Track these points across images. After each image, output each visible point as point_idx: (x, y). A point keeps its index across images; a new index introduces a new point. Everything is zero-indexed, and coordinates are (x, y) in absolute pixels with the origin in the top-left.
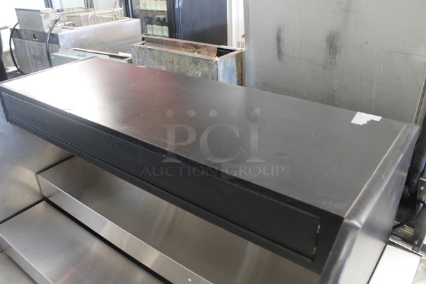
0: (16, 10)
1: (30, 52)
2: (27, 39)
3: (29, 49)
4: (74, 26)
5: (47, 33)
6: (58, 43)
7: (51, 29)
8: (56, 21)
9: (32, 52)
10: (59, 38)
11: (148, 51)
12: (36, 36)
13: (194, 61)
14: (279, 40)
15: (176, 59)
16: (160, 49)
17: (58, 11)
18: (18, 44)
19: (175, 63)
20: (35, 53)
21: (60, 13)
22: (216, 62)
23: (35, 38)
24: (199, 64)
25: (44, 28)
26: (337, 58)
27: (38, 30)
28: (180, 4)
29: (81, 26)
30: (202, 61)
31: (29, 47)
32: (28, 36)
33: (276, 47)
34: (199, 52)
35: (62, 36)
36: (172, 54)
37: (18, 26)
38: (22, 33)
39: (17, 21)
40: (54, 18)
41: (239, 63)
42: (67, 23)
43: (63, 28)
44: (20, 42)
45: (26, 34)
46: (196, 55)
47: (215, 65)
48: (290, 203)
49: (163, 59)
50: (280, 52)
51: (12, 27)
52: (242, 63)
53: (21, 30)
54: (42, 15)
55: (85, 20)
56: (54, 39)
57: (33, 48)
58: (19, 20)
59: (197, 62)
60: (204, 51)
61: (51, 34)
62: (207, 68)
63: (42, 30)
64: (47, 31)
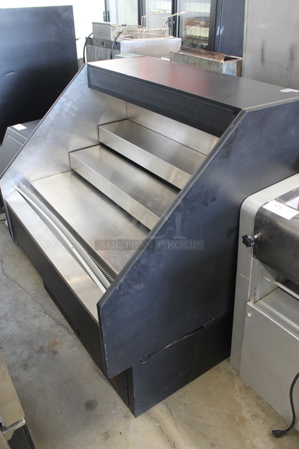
0: (93, 23)
1: (97, 55)
2: (97, 46)
3: (97, 53)
4: (132, 38)
5: (113, 42)
6: (119, 49)
7: (116, 39)
8: (120, 33)
9: (99, 55)
10: (121, 45)
11: (181, 56)
12: (104, 43)
13: (209, 63)
14: (263, 51)
15: (198, 61)
16: (188, 54)
17: (123, 26)
18: (89, 49)
19: (197, 64)
20: (101, 56)
21: (124, 27)
22: (222, 63)
23: (103, 45)
24: (212, 65)
25: (111, 37)
26: (295, 62)
27: (107, 39)
28: (221, 32)
29: (137, 38)
30: (214, 63)
31: (97, 52)
32: (98, 43)
33: (260, 55)
34: (213, 58)
35: (123, 44)
36: (196, 58)
37: (92, 35)
38: (94, 41)
39: (92, 32)
40: (118, 31)
41: (239, 68)
42: (127, 36)
43: (123, 39)
44: (91, 48)
45: (97, 41)
46: (211, 59)
47: (221, 66)
48: (224, 107)
49: (190, 61)
50: (263, 59)
51: (87, 36)
52: (241, 68)
53: (93, 38)
54: (111, 28)
55: (140, 35)
56: (117, 46)
57: (100, 52)
58: (93, 31)
59: (211, 64)
60: (217, 57)
61: (116, 42)
62: (216, 68)
63: (109, 39)
64: (113, 40)
